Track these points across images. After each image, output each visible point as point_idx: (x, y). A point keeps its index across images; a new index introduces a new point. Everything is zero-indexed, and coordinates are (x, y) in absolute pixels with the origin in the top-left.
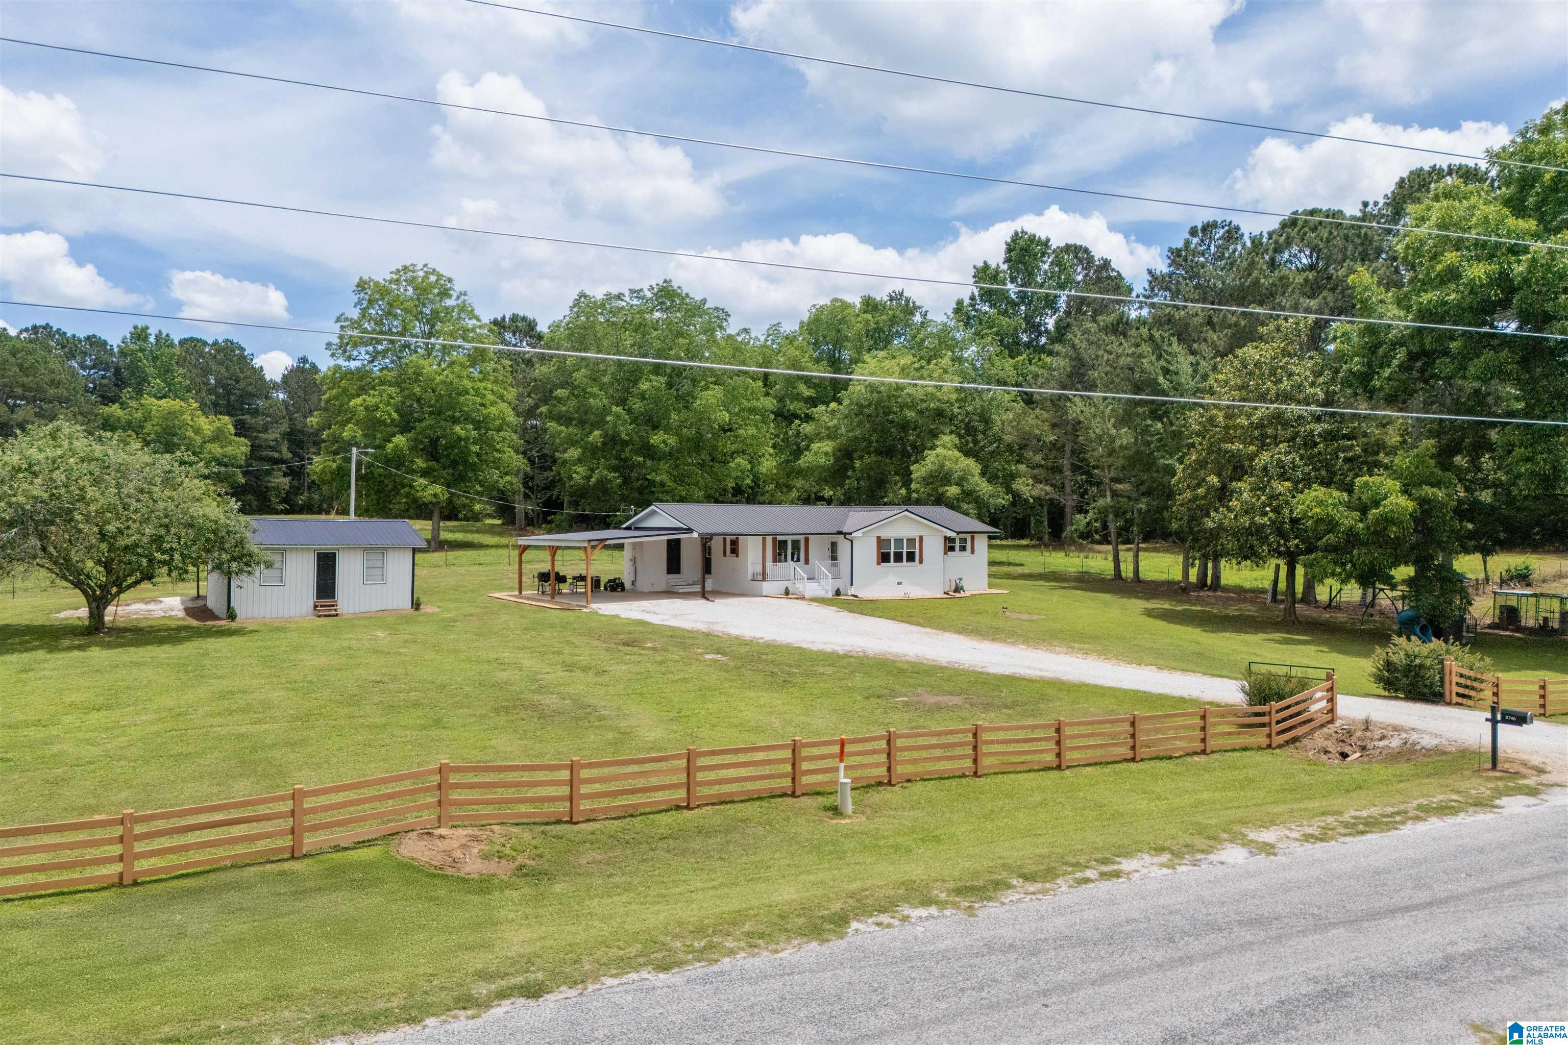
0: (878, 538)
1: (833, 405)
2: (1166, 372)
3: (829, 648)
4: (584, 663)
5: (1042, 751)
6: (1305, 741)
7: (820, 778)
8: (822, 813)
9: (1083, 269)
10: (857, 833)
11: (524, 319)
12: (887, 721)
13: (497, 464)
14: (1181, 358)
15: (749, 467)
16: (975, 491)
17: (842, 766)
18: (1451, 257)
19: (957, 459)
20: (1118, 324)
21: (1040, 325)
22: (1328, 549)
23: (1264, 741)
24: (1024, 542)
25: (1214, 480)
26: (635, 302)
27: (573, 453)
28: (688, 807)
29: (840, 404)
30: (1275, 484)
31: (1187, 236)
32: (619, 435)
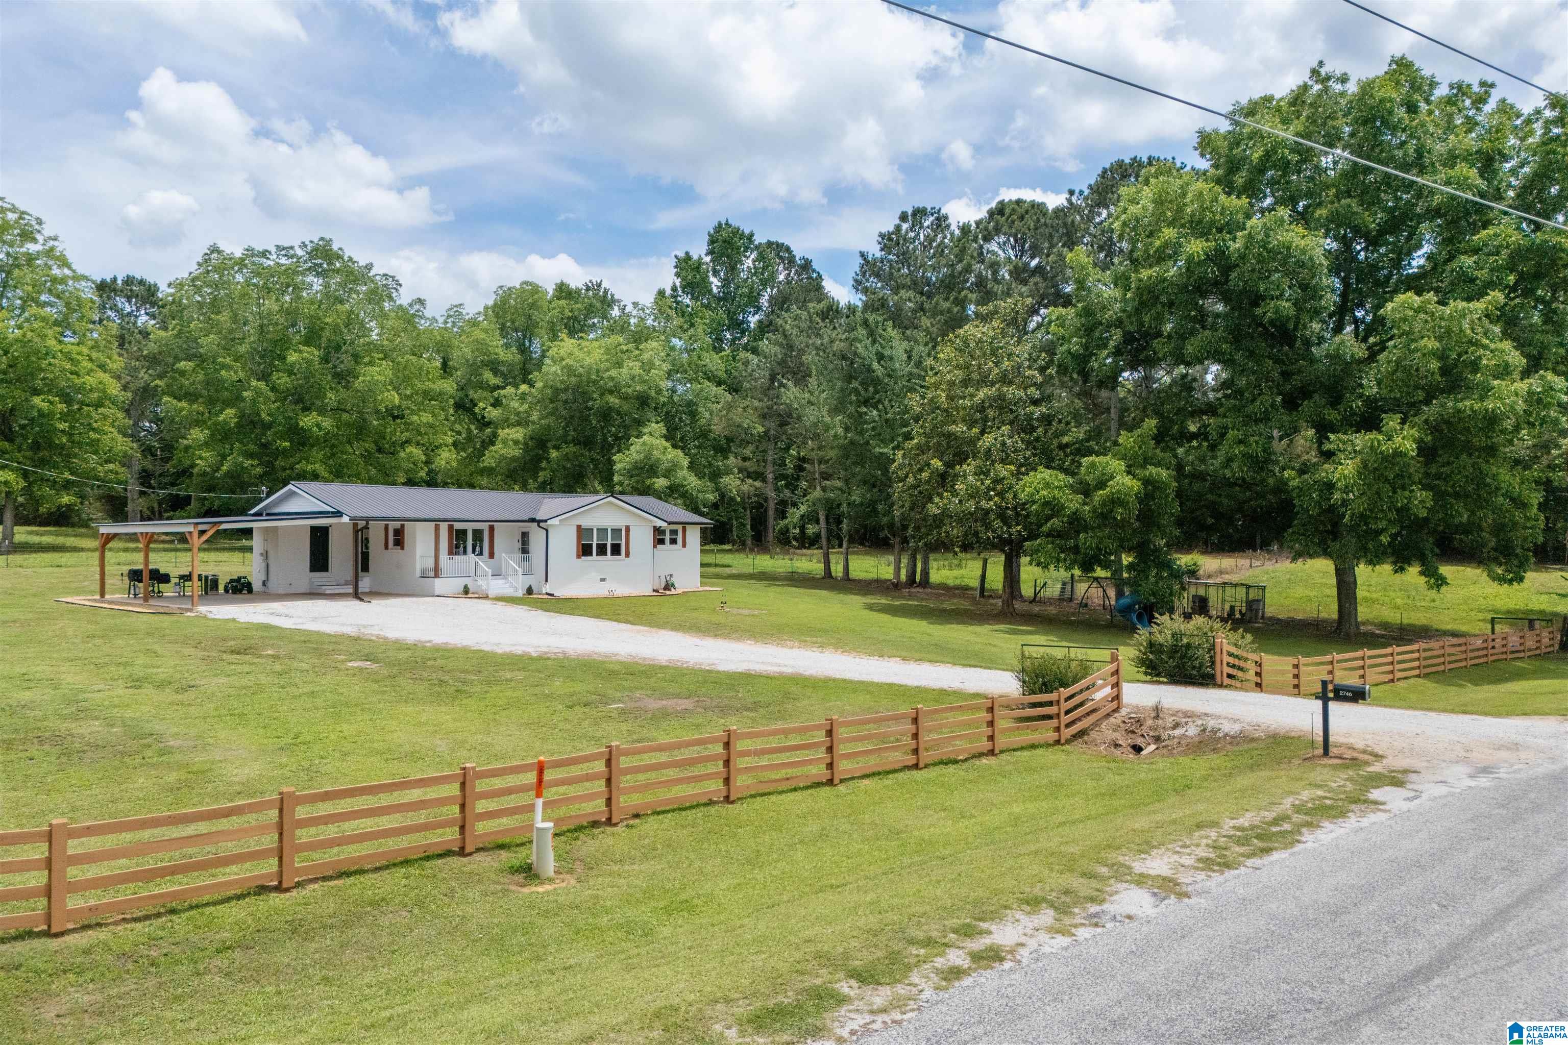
0: (579, 527)
1: (524, 387)
2: (880, 357)
3: (519, 650)
4: (162, 676)
5: (810, 762)
6: (1093, 734)
7: (506, 822)
8: (506, 879)
9: (785, 269)
10: (561, 907)
11: (141, 282)
12: (599, 734)
13: (94, 446)
14: (895, 343)
15: (423, 458)
16: (682, 486)
17: (540, 802)
18: (1169, 233)
19: (666, 448)
20: (828, 311)
21: (743, 322)
22: (1054, 535)
23: (1052, 736)
24: (726, 547)
25: (937, 463)
26: (283, 261)
27: (198, 435)
28: (279, 889)
29: (532, 386)
30: (998, 467)
31: (897, 222)
32: (259, 415)
